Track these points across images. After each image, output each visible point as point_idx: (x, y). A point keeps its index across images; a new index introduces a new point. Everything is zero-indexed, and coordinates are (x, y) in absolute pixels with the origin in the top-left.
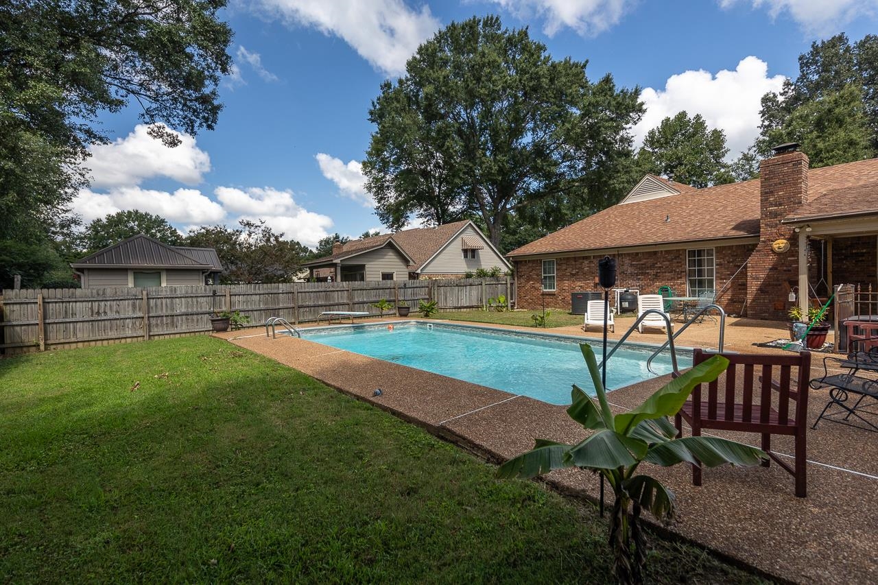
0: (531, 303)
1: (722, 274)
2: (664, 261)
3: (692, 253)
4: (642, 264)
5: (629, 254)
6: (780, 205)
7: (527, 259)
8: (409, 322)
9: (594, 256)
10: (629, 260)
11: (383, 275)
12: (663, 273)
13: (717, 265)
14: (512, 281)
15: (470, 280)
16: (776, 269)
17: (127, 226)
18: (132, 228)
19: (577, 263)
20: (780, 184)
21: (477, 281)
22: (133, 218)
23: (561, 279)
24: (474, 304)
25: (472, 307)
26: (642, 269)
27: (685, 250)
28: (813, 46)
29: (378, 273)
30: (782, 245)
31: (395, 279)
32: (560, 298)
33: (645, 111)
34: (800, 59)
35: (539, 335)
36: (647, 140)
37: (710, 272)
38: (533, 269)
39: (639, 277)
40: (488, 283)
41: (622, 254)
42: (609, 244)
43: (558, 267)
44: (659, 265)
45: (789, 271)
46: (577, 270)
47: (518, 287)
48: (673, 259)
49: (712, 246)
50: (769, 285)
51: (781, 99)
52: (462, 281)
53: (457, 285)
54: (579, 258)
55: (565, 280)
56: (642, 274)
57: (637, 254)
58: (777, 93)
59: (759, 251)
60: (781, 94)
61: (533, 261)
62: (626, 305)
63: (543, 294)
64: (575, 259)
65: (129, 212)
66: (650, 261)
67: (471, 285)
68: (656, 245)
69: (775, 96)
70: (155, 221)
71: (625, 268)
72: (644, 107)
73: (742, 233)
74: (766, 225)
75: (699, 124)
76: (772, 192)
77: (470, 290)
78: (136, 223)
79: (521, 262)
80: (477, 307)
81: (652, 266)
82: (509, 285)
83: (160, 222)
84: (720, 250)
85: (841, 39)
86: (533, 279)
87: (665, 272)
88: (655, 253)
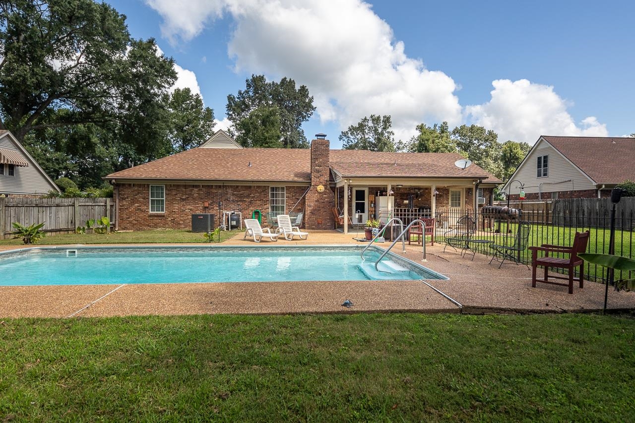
0: (136, 224)
1: (289, 203)
2: (255, 193)
3: (273, 189)
4: (241, 194)
5: (231, 186)
6: (321, 166)
7: (132, 183)
8: (29, 250)
9: (202, 186)
10: (231, 190)
12: (255, 201)
13: (286, 197)
14: (112, 204)
16: (318, 201)
19: (187, 190)
20: (320, 155)
21: (67, 202)
23: (171, 202)
24: (63, 226)
25: (60, 230)
26: (241, 197)
27: (269, 186)
30: (322, 188)
32: (170, 219)
35: (237, 247)
37: (283, 201)
38: (139, 193)
39: (239, 203)
40: (83, 204)
41: (226, 186)
42: (217, 177)
43: (167, 192)
44: (252, 195)
45: (324, 202)
46: (187, 196)
47: (120, 209)
48: (261, 192)
49: (284, 185)
50: (316, 210)
52: (45, 200)
53: (37, 206)
54: (190, 186)
55: (175, 204)
56: (241, 201)
57: (237, 187)
59: (311, 190)
61: (140, 186)
62: (234, 223)
63: (151, 216)
64: (185, 187)
66: (247, 192)
67: (58, 206)
68: (253, 181)
71: (229, 196)
73: (301, 180)
74: (314, 176)
76: (317, 159)
77: (57, 212)
79: (124, 185)
80: (67, 230)
81: (248, 196)
82: (108, 207)
84: (288, 188)
86: (138, 202)
87: (257, 201)
88: (250, 187)
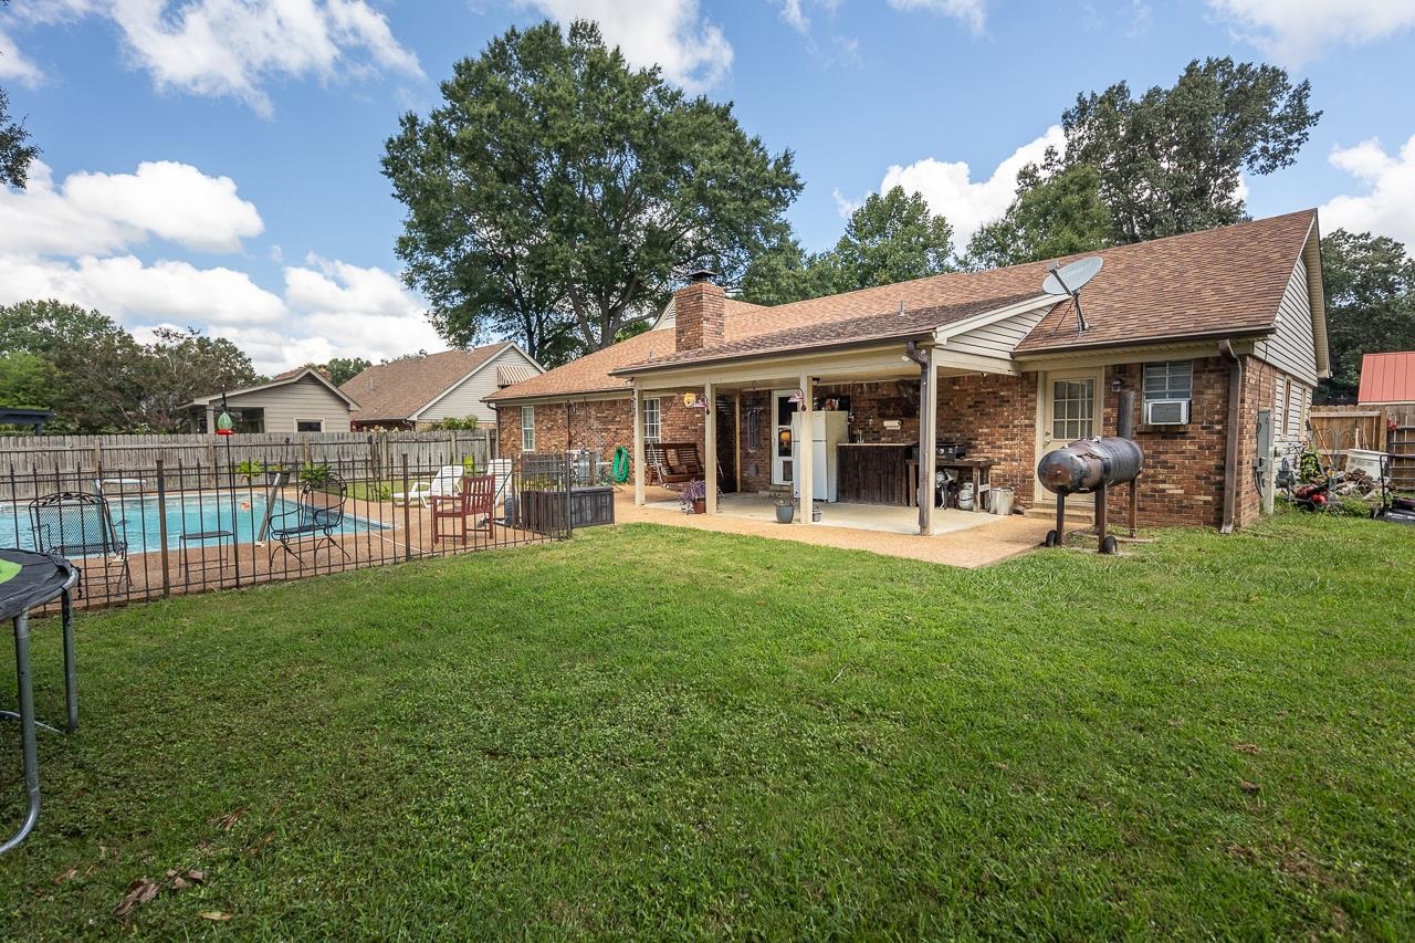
2: (622, 414)
3: (646, 404)
5: (594, 403)
7: (508, 405)
9: (565, 404)
10: (595, 410)
11: (299, 424)
12: (621, 429)
13: (661, 421)
14: (493, 436)
15: (436, 434)
16: (687, 427)
17: (35, 328)
18: (46, 332)
19: (552, 412)
21: (446, 434)
22: (47, 315)
23: (539, 434)
26: (605, 423)
28: (1079, 100)
29: (290, 420)
30: (690, 399)
31: (323, 430)
33: (801, 187)
34: (1064, 117)
36: (850, 226)
38: (514, 420)
39: (603, 434)
40: (461, 438)
41: (588, 403)
42: (574, 388)
43: (535, 417)
44: (618, 418)
45: (696, 431)
46: (552, 423)
47: (501, 445)
49: (657, 396)
51: (1043, 174)
52: (425, 434)
53: (416, 441)
54: (554, 406)
55: (542, 436)
56: (605, 430)
58: (1038, 166)
60: (1044, 168)
61: (514, 408)
64: (550, 407)
65: (40, 302)
66: (611, 413)
67: (436, 441)
69: (1035, 169)
70: (91, 320)
71: (592, 421)
72: (799, 181)
75: (919, 206)
77: (436, 448)
78: (54, 323)
81: (613, 421)
83: (100, 323)
84: (663, 402)
85: (1121, 90)
86: (513, 434)
88: (615, 403)
